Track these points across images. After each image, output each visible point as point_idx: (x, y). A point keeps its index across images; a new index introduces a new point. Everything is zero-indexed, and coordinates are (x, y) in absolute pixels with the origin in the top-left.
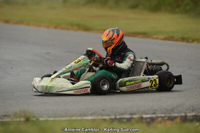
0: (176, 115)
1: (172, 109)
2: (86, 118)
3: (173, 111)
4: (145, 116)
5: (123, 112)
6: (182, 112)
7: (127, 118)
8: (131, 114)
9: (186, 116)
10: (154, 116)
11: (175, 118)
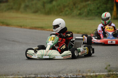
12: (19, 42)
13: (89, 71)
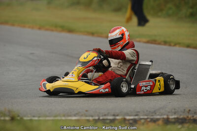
0: (158, 117)
1: (155, 111)
2: (70, 118)
3: (156, 113)
4: (128, 118)
5: (106, 113)
6: (164, 115)
7: (110, 119)
8: (114, 115)
9: (168, 119)
10: (136, 117)
11: (157, 120)
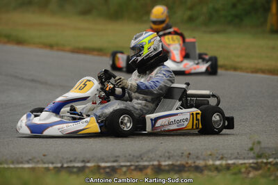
0: (146, 163)
1: (141, 156)
2: (20, 166)
3: (142, 159)
4: (103, 165)
5: (72, 159)
6: (154, 160)
7: (77, 167)
8: (83, 161)
9: (159, 166)
10: (115, 164)
11: (145, 167)
12: (45, 83)
13: (211, 155)
